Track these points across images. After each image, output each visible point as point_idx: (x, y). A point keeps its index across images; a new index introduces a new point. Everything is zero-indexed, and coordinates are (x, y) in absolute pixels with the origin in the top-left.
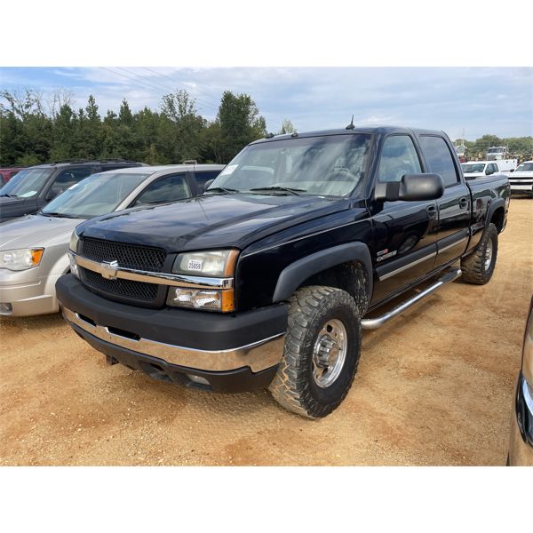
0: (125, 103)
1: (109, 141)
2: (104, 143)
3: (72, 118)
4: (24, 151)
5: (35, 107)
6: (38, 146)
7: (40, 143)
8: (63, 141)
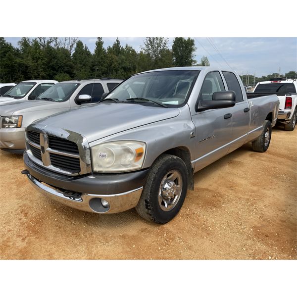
0: (117, 41)
1: (115, 65)
2: (112, 67)
3: (84, 48)
4: (57, 71)
5: (54, 43)
6: (66, 68)
7: (67, 66)
8: (84, 65)
